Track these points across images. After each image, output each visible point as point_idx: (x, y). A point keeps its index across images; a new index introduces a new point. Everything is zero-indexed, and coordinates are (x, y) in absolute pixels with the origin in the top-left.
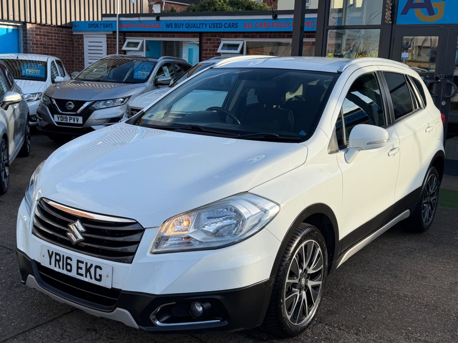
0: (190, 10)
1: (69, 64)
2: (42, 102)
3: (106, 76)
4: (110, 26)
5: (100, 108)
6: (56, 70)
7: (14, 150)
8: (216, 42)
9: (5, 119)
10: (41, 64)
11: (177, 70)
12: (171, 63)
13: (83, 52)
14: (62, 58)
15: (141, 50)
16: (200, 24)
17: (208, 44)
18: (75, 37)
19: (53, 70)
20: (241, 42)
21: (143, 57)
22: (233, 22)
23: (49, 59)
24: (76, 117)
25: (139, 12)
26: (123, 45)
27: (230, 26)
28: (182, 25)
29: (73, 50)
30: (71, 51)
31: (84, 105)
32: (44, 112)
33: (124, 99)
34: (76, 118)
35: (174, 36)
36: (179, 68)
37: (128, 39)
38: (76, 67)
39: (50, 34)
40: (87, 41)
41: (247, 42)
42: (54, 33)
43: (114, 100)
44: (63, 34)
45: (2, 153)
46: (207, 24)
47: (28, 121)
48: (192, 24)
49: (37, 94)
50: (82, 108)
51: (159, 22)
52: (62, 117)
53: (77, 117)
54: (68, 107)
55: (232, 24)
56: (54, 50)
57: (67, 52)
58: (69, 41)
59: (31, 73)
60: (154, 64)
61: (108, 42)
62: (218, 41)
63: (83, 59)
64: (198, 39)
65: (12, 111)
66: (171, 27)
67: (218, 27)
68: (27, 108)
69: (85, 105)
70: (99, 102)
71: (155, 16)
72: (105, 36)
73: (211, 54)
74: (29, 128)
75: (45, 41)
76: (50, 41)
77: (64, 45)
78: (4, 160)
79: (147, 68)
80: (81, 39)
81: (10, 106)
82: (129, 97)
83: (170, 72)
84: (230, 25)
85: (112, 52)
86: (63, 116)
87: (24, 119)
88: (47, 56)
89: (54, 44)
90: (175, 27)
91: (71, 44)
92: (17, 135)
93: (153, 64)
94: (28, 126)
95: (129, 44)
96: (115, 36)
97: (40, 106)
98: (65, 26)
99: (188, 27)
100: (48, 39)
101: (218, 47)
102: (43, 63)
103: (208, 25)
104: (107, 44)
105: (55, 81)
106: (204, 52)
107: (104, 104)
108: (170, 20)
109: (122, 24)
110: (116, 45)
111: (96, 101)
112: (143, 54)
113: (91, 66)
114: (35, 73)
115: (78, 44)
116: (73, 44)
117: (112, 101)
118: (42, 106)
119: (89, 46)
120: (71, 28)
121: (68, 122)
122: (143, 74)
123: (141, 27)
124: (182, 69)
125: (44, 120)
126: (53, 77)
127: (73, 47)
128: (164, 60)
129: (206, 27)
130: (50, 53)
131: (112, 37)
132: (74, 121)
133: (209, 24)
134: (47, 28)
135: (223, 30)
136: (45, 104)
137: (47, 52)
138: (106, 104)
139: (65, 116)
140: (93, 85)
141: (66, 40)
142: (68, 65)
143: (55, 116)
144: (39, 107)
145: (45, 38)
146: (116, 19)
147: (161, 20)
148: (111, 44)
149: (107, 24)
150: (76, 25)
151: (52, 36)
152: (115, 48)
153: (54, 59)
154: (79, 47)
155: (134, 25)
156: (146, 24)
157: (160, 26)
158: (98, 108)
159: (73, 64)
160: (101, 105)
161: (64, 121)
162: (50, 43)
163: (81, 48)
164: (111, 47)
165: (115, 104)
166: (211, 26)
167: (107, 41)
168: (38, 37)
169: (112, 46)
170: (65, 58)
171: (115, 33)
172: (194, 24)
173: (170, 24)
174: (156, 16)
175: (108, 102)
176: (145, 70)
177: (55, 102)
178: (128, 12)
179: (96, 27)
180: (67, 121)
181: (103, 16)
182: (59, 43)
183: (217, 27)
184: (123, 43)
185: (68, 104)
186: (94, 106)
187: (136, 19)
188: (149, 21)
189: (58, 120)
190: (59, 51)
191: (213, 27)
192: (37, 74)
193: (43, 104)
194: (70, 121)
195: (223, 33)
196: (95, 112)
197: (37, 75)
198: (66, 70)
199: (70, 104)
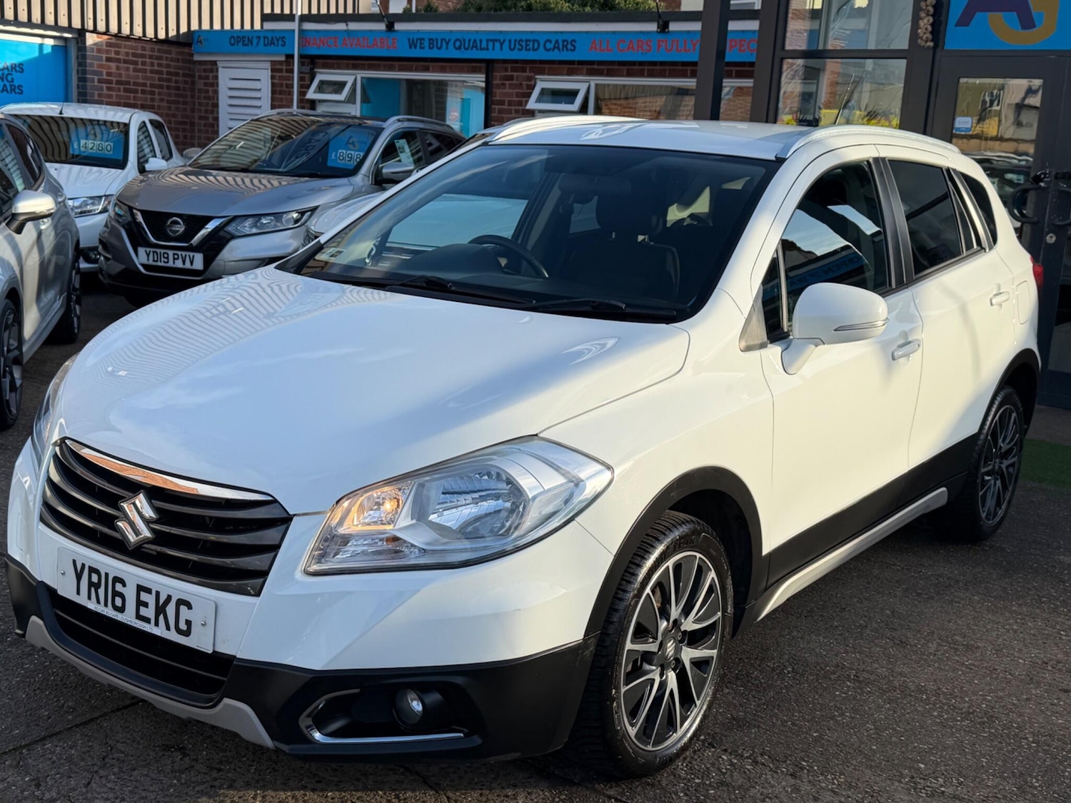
0: (470, 8)
1: (184, 130)
2: (112, 216)
3: (265, 160)
4: (280, 42)
5: (243, 234)
6: (150, 143)
7: (39, 326)
8: (524, 83)
9: (15, 254)
10: (117, 130)
11: (431, 148)
12: (415, 132)
13: (215, 101)
14: (167, 115)
15: (351, 99)
16: (488, 41)
17: (505, 88)
18: (199, 67)
19: (144, 144)
20: (581, 85)
21: (355, 117)
22: (564, 37)
23: (135, 116)
24: (188, 253)
25: (350, 11)
26: (309, 87)
27: (558, 48)
28: (447, 43)
29: (193, 97)
30: (189, 99)
31: (207, 226)
32: (114, 241)
33: (302, 213)
34: (189, 256)
35: (426, 69)
36: (436, 144)
37: (321, 73)
38: (200, 138)
39: (140, 60)
40: (226, 78)
41: (597, 85)
42: (151, 57)
43: (278, 216)
44: (172, 60)
45: (6, 335)
46: (504, 41)
47: (76, 260)
48: (470, 40)
49: (104, 198)
50: (203, 232)
51: (392, 35)
52: (157, 254)
53: (191, 254)
54: (171, 231)
55: (564, 41)
56: (149, 96)
57: (178, 102)
58: (184, 75)
59: (91, 149)
60: (375, 133)
61: (274, 81)
62: (530, 83)
63: (217, 119)
64: (482, 77)
65: (34, 235)
66: (421, 48)
67: (529, 50)
68: (74, 229)
69: (211, 226)
70: (244, 218)
71: (382, 21)
72: (268, 65)
73: (513, 112)
74: (78, 277)
75: (128, 76)
76: (140, 74)
77: (173, 84)
78: (9, 351)
79: (358, 142)
80: (212, 71)
81: (29, 225)
82: (313, 210)
83: (413, 155)
84: (558, 45)
85: (284, 103)
86: (158, 251)
87: (66, 256)
88: (130, 109)
89: (148, 83)
90: (430, 48)
91: (190, 83)
92: (46, 291)
93: (373, 134)
94: (76, 273)
95: (322, 87)
96: (290, 65)
97: (106, 226)
98: (174, 40)
99: (459, 48)
100: (135, 70)
101: (529, 95)
102: (122, 126)
103: (506, 44)
104: (273, 85)
105: (147, 169)
106: (497, 107)
107: (255, 225)
108: (418, 31)
109: (308, 39)
110: (293, 87)
111: (235, 218)
112: (355, 110)
113: (232, 135)
114: (100, 149)
115: (205, 84)
116: (193, 83)
117: (272, 218)
118: (112, 225)
119: (230, 89)
120: (189, 45)
121: (171, 264)
122: (350, 156)
123: (351, 45)
124: (443, 147)
125: (115, 259)
126: (141, 161)
127: (193, 90)
128: (399, 125)
129: (501, 49)
130: (139, 103)
131: (284, 67)
132: (184, 262)
133: (510, 41)
134: (134, 44)
135: (541, 55)
136: (119, 223)
137: (132, 101)
138: (258, 224)
139: (163, 251)
140: (238, 180)
141: (177, 74)
142: (181, 134)
143: (141, 250)
144: (105, 228)
145: (127, 69)
146: (294, 26)
147: (397, 31)
148: (281, 85)
149: (272, 38)
150: (201, 38)
151: (144, 63)
152: (291, 93)
153: (146, 116)
154: (207, 91)
155: (335, 42)
156: (364, 39)
157: (394, 43)
158: (239, 234)
159: (193, 131)
160: (247, 227)
161: (161, 262)
162: (141, 81)
163: (211, 94)
164: (281, 93)
165: (279, 224)
166: (512, 46)
167: (273, 77)
168: (113, 65)
169: (284, 88)
170: (174, 116)
171: (292, 60)
172: (475, 41)
173: (417, 39)
174: (385, 19)
175: (264, 221)
176: (354, 146)
177: (140, 218)
178: (324, 11)
179: (248, 45)
180: (168, 262)
181: (265, 18)
182: (160, 79)
183: (526, 50)
184: (309, 83)
185: (171, 223)
186: (230, 228)
187: (341, 26)
188: (371, 31)
189: (148, 260)
190: (162, 100)
191: (519, 50)
192: (106, 152)
193: (113, 223)
194: (174, 263)
195: (542, 62)
196: (233, 243)
197: (106, 155)
198: (176, 143)
199: (176, 223)
